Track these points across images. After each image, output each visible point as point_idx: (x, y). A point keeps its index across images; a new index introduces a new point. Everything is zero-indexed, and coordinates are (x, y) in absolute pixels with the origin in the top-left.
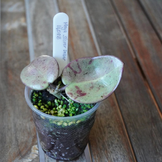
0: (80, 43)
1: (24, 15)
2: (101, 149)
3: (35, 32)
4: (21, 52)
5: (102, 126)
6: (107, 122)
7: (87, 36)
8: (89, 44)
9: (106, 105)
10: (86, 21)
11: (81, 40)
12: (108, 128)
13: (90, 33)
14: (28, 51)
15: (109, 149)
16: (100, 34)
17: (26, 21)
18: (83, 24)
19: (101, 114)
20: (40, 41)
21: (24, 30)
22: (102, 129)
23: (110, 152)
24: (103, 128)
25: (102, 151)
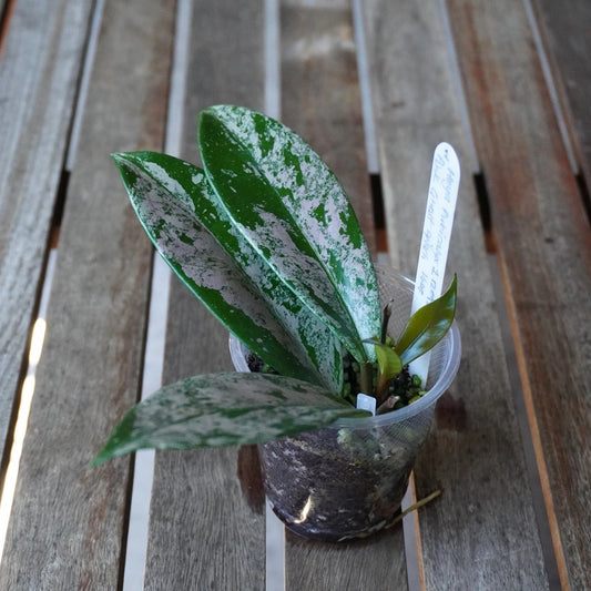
0: (510, 107)
1: (348, 17)
2: (560, 397)
3: (378, 69)
4: (340, 122)
5: (566, 337)
6: (582, 330)
7: (533, 87)
8: (537, 111)
9: (580, 283)
10: (533, 46)
11: (513, 99)
12: (582, 343)
13: (541, 81)
14: (359, 121)
15: (583, 396)
16: (572, 84)
17: (352, 35)
18: (523, 54)
19: (563, 307)
20: (396, 96)
21: (349, 60)
22: (565, 345)
23: (585, 405)
24: (568, 343)
25: (564, 402)
